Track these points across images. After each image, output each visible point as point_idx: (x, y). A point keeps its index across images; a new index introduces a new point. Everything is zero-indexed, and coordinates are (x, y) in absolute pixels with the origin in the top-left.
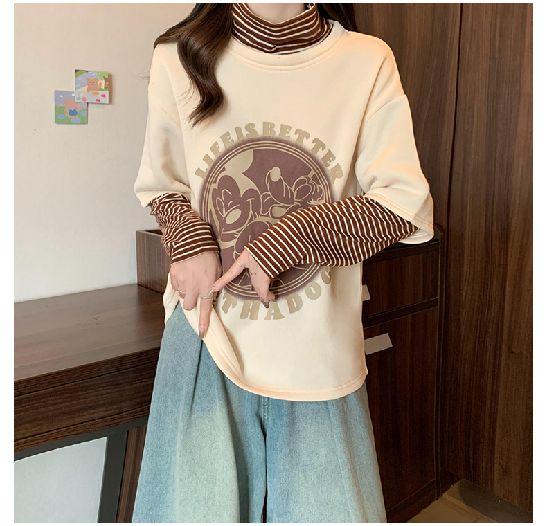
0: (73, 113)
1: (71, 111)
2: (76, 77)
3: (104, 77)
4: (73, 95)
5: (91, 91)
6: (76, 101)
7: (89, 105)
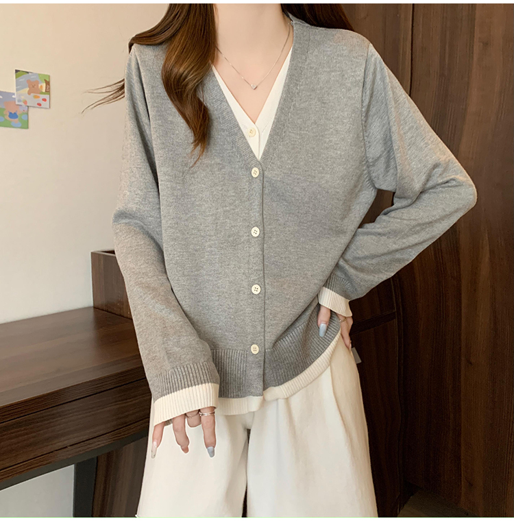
0: (13, 116)
1: (11, 113)
2: (16, 78)
3: (45, 80)
4: (13, 96)
5: (32, 94)
6: (17, 103)
7: (31, 109)
